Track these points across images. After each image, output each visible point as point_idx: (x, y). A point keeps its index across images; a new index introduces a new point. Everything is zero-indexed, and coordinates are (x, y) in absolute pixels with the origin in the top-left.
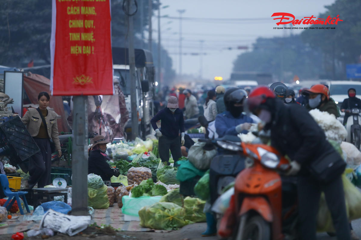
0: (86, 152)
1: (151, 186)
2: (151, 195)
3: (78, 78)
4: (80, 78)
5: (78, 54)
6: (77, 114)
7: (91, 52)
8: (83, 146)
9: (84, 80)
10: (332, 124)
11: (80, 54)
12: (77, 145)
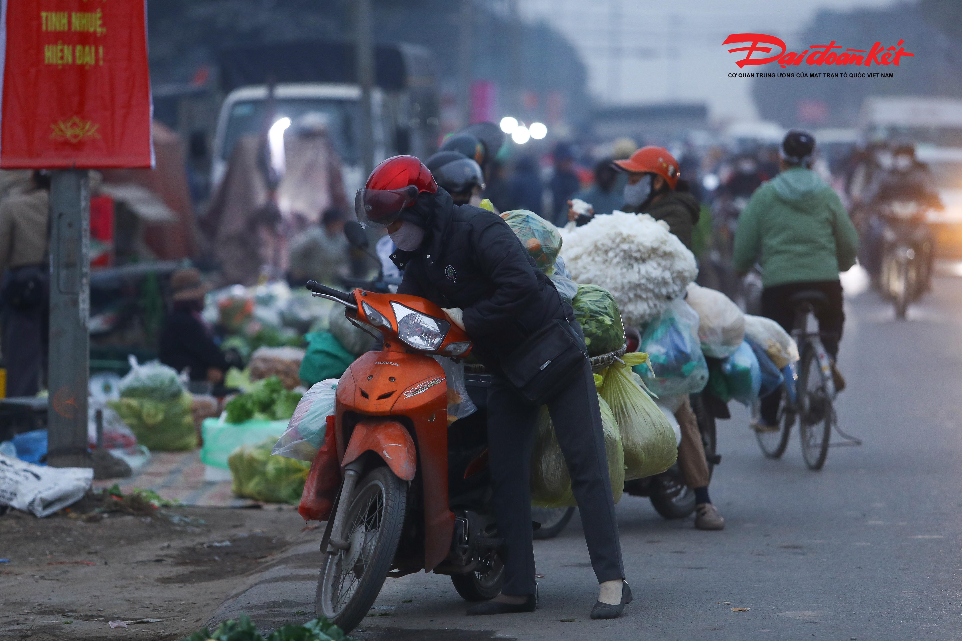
0: (84, 310)
1: (275, 396)
2: (273, 417)
3: (62, 126)
4: (69, 124)
5: (63, 65)
6: (60, 215)
7: (97, 60)
8: (77, 294)
9: (77, 131)
10: (655, 245)
11: (67, 64)
12: (61, 292)
